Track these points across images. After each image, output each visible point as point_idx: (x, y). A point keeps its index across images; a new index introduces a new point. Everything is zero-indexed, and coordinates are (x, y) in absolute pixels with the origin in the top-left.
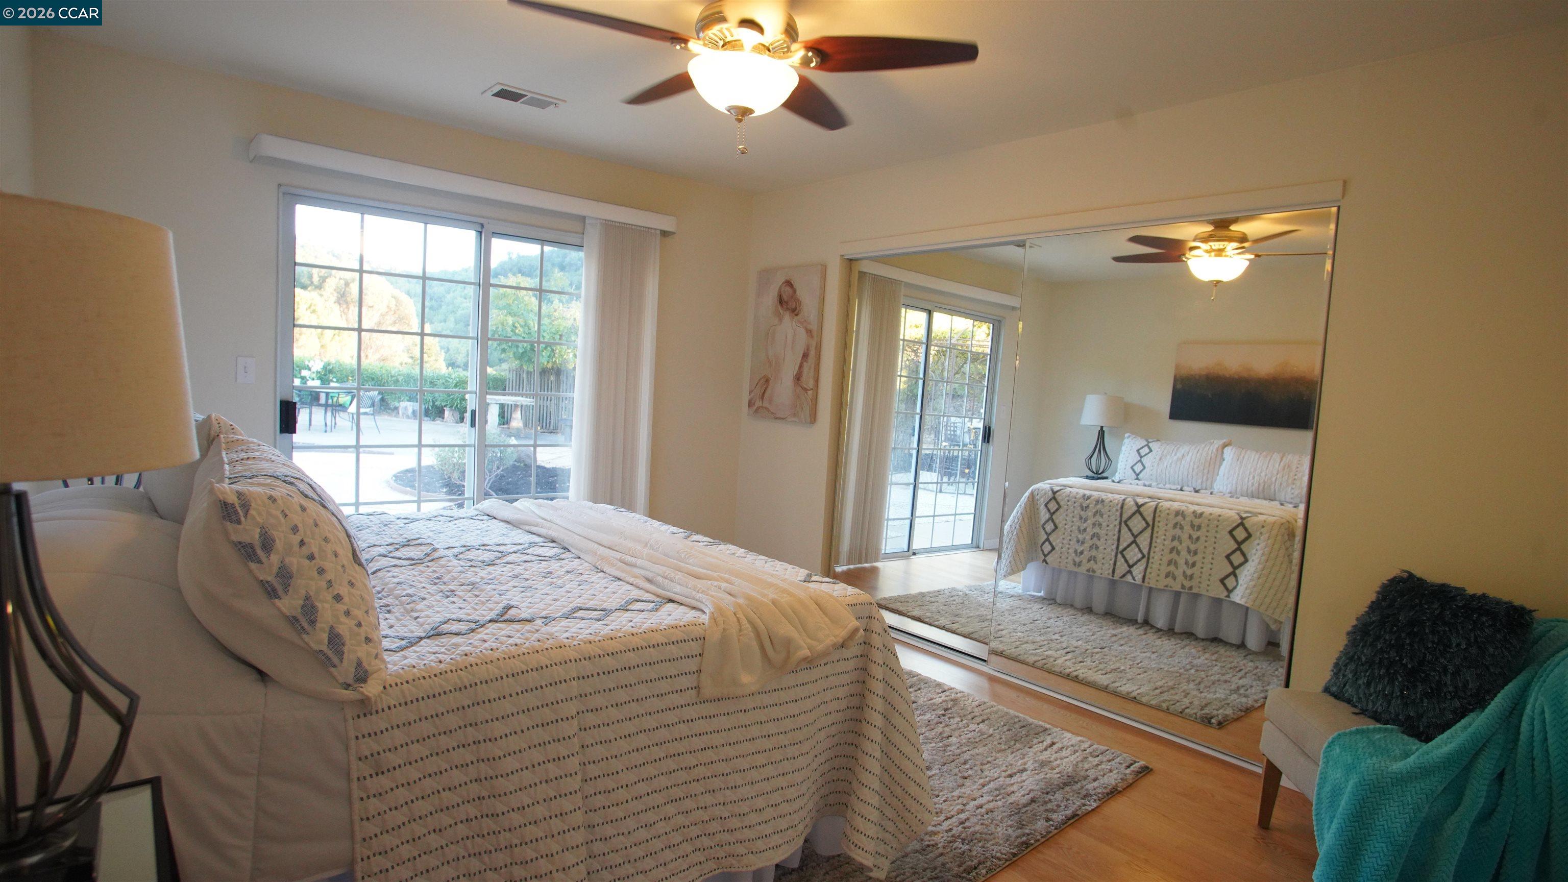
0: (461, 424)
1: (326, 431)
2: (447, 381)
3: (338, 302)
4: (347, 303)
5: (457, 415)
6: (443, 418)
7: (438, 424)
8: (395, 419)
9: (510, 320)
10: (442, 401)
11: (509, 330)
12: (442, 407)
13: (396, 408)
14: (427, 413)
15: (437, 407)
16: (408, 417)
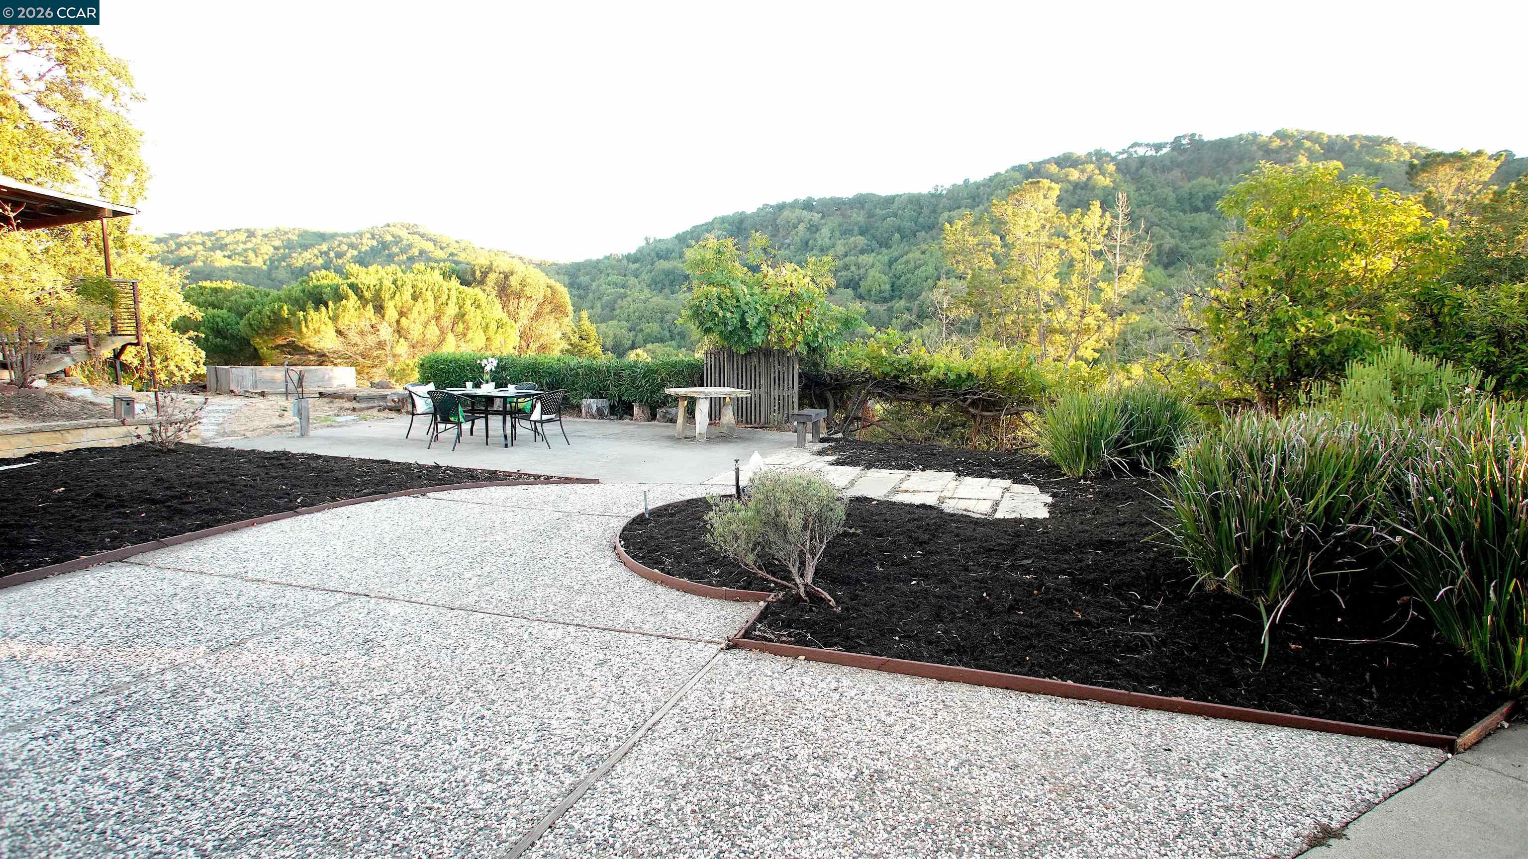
0: (653, 423)
1: (506, 446)
2: (633, 372)
3: (499, 296)
4: (507, 295)
5: (648, 411)
6: (632, 415)
7: (627, 424)
8: (577, 419)
9: (714, 290)
10: (629, 395)
11: (715, 303)
12: (630, 403)
13: (579, 407)
14: (613, 410)
15: (624, 403)
16: (594, 417)
